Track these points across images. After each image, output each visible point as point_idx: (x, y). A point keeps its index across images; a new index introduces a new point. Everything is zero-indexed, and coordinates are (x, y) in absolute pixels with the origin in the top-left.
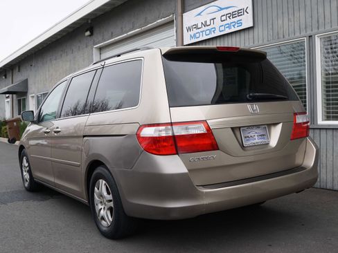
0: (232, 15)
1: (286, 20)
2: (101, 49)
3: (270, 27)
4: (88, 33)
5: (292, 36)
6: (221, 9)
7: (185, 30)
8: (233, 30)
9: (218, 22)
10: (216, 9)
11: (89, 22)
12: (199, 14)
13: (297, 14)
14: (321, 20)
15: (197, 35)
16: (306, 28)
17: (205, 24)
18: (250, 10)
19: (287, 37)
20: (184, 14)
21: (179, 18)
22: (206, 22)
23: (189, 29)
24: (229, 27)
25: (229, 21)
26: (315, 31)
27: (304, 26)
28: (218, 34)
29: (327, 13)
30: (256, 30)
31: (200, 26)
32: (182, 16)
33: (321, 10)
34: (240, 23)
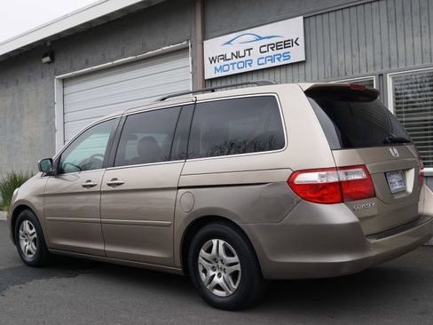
0: (277, 46)
1: (348, 56)
2: (64, 80)
3: (328, 62)
4: (47, 59)
5: (357, 73)
6: (261, 38)
7: (207, 62)
8: (277, 63)
9: (255, 54)
10: (253, 38)
11: (48, 44)
12: (229, 43)
13: (362, 49)
14: (394, 58)
15: (226, 68)
16: (374, 65)
17: (237, 55)
18: (301, 42)
19: (350, 74)
20: (205, 42)
21: (199, 46)
22: (238, 53)
23: (213, 60)
24: (272, 60)
25: (271, 53)
26: (386, 69)
27: (372, 63)
28: (255, 67)
29: (401, 50)
30: (308, 65)
31: (229, 56)
32: (203, 44)
33: (393, 47)
34: (287, 56)
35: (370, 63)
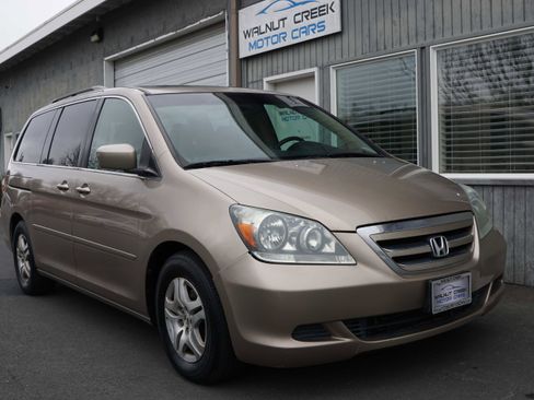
0: (311, 14)
1: (388, 22)
2: (115, 63)
3: (366, 32)
4: (95, 38)
5: (397, 47)
6: (295, 4)
7: (241, 36)
8: (312, 36)
9: (290, 24)
10: (287, 4)
12: (263, 12)
13: (404, 14)
14: (439, 24)
15: (260, 44)
16: (417, 35)
17: (271, 28)
18: (337, 7)
19: (389, 48)
20: (240, 11)
21: (233, 17)
22: (272, 23)
23: (247, 34)
24: (306, 33)
25: (306, 23)
26: (429, 40)
27: (414, 33)
28: (289, 41)
29: (447, 14)
30: (345, 37)
31: (263, 29)
32: (237, 14)
33: (438, 9)
34: (321, 26)
35: (412, 33)
